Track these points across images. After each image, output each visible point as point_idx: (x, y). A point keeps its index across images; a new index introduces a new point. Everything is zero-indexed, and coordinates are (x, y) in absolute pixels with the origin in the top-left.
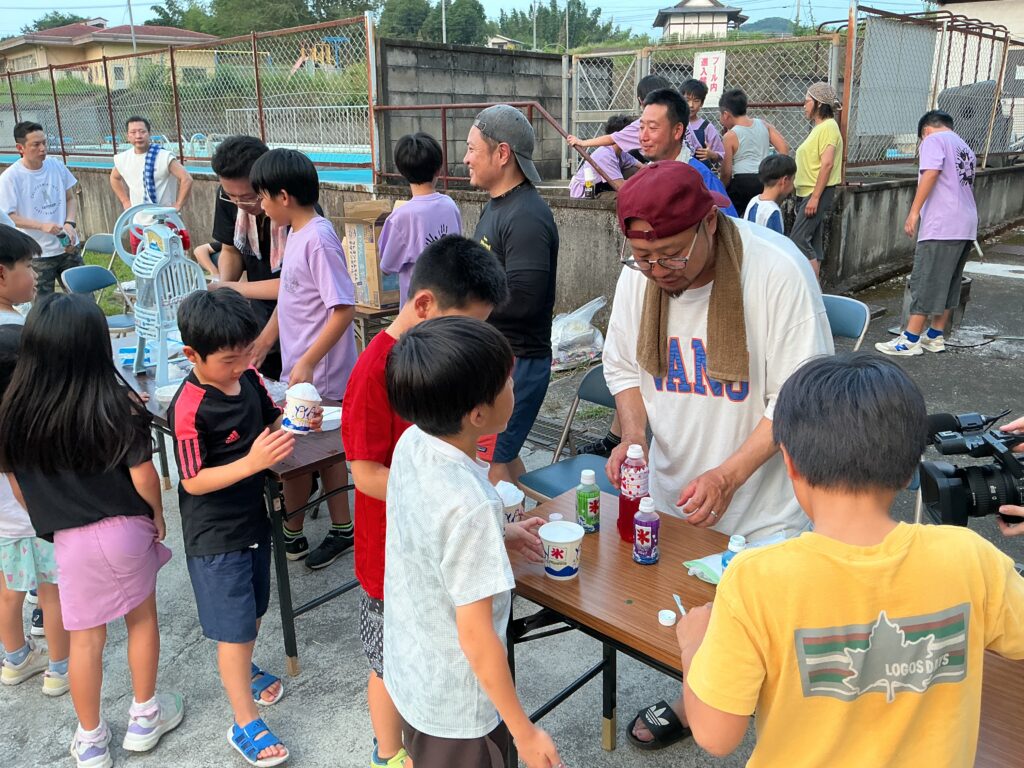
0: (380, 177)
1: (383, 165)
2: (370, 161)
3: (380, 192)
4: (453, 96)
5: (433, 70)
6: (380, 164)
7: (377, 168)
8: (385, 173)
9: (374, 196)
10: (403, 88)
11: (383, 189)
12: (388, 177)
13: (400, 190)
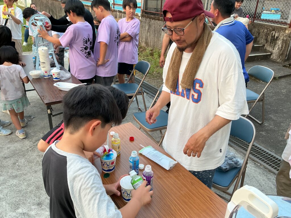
0: (143, 12)
1: (144, 8)
2: (141, 6)
3: (142, 16)
6: (143, 7)
7: (142, 8)
8: (144, 10)
9: (140, 17)
11: (143, 15)
12: (145, 12)
13: (147, 16)
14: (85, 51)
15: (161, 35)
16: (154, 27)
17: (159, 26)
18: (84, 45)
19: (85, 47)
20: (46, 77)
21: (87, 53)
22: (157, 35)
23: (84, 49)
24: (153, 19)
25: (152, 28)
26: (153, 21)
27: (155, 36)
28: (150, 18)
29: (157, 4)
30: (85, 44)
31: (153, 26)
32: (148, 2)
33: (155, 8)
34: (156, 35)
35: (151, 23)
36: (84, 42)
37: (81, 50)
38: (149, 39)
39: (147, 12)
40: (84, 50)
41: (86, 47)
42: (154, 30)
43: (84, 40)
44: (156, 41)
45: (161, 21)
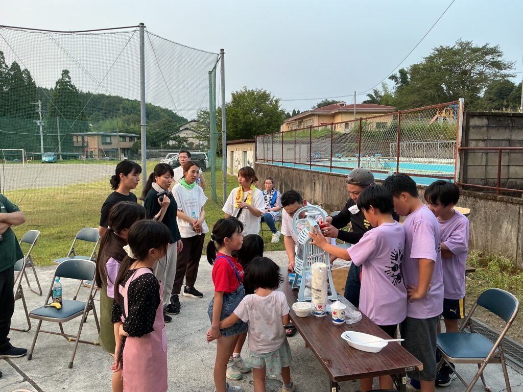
1: (461, 179)
4: (510, 141)
5: (498, 127)
6: (459, 178)
7: (457, 180)
8: (461, 183)
10: (478, 138)
12: (463, 185)
13: (469, 193)
14: (393, 272)
15: (501, 227)
16: (485, 212)
17: (497, 211)
18: (392, 262)
19: (393, 265)
20: (319, 316)
21: (396, 277)
22: (493, 227)
23: (391, 268)
24: (481, 198)
25: (480, 215)
26: (481, 203)
27: (487, 229)
28: (475, 197)
29: (486, 172)
30: (394, 261)
31: (483, 210)
32: (468, 170)
33: (482, 179)
34: (490, 227)
35: (477, 206)
36: (393, 258)
37: (385, 272)
38: (474, 234)
39: (466, 186)
40: (391, 271)
41: (395, 266)
42: (485, 218)
43: (393, 253)
44: (489, 238)
45: (500, 203)
